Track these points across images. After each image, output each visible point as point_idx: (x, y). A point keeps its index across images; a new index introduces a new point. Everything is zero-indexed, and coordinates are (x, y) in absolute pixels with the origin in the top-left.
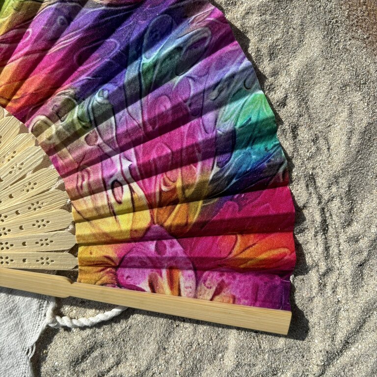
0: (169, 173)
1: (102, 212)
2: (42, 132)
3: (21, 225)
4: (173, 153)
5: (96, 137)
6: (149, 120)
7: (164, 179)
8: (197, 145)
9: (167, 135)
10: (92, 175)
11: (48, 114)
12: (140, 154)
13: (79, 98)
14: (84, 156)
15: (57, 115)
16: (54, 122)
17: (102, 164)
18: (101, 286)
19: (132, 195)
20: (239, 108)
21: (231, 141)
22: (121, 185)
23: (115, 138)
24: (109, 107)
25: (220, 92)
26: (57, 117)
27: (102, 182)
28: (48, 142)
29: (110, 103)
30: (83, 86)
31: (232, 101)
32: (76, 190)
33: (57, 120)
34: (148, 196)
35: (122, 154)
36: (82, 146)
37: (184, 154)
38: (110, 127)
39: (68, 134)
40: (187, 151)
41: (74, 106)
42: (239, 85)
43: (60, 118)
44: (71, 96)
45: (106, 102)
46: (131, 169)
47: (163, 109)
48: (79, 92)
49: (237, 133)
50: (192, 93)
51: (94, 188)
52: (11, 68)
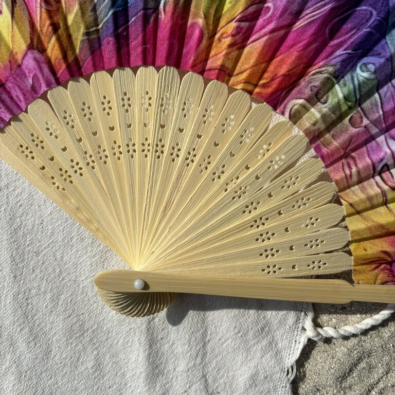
1: (375, 202)
2: (300, 117)
3: (287, 227)
5: (361, 118)
10: (358, 162)
11: (306, 96)
13: (339, 76)
14: (350, 141)
15: (316, 97)
16: (313, 105)
17: (367, 148)
18: (382, 286)
22: (389, 169)
23: (382, 117)
24: (375, 82)
26: (316, 99)
27: (371, 168)
28: (313, 128)
29: (376, 78)
30: (343, 61)
32: (345, 180)
33: (316, 103)
35: (387, 134)
36: (347, 130)
38: (375, 105)
39: (334, 117)
41: (333, 86)
43: (319, 100)
44: (330, 74)
45: (373, 76)
48: (339, 70)
51: (363, 175)
52: (253, 49)
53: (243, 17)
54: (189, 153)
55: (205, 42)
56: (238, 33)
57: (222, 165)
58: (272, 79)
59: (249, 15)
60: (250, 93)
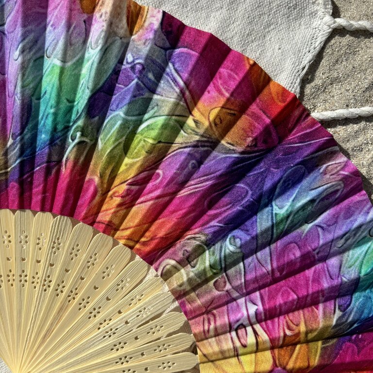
0: (291, 315)
1: (227, 355)
2: (171, 275)
3: (147, 367)
4: (299, 298)
5: (225, 282)
6: (278, 267)
7: (287, 322)
8: (322, 291)
9: (292, 279)
10: (218, 318)
11: (178, 259)
12: (266, 298)
13: (210, 244)
14: (212, 301)
15: (187, 260)
16: (184, 266)
17: (228, 307)
19: (256, 339)
20: (363, 255)
21: (353, 287)
22: (245, 327)
23: (243, 284)
24: (240, 255)
25: (347, 240)
26: (187, 262)
27: (228, 326)
28: (179, 289)
29: (241, 252)
30: (214, 232)
31: (355, 247)
32: (203, 334)
33: (187, 265)
34: (272, 340)
35: (247, 297)
36: (211, 291)
37: (309, 299)
38: (239, 274)
39: (199, 281)
40: (312, 297)
41: (204, 251)
42: (364, 234)
43: (189, 263)
44: (202, 242)
45: (238, 250)
46: (257, 314)
47: (292, 257)
48: (210, 239)
49: (361, 280)
50: (321, 242)
51: (219, 331)
52: (140, 210)
53: (134, 181)
54: (72, 292)
55: (97, 198)
56: (127, 195)
57: (98, 306)
58: (152, 239)
59: (140, 180)
60: (131, 248)
